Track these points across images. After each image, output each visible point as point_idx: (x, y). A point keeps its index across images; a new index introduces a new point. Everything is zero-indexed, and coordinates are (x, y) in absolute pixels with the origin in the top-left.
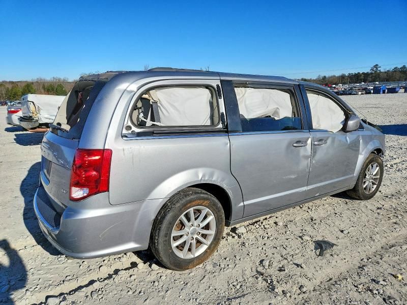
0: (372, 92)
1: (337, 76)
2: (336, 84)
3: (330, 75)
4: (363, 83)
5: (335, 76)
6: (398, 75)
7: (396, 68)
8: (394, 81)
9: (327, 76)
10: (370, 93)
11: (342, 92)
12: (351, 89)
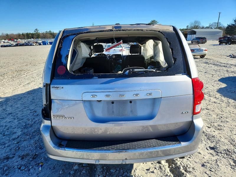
0: (42, 44)
1: (14, 34)
2: (17, 39)
3: (10, 34)
4: (32, 39)
5: (13, 34)
6: (49, 35)
7: (46, 31)
8: (47, 38)
9: (9, 34)
10: (41, 45)
11: (26, 44)
12: (29, 42)
